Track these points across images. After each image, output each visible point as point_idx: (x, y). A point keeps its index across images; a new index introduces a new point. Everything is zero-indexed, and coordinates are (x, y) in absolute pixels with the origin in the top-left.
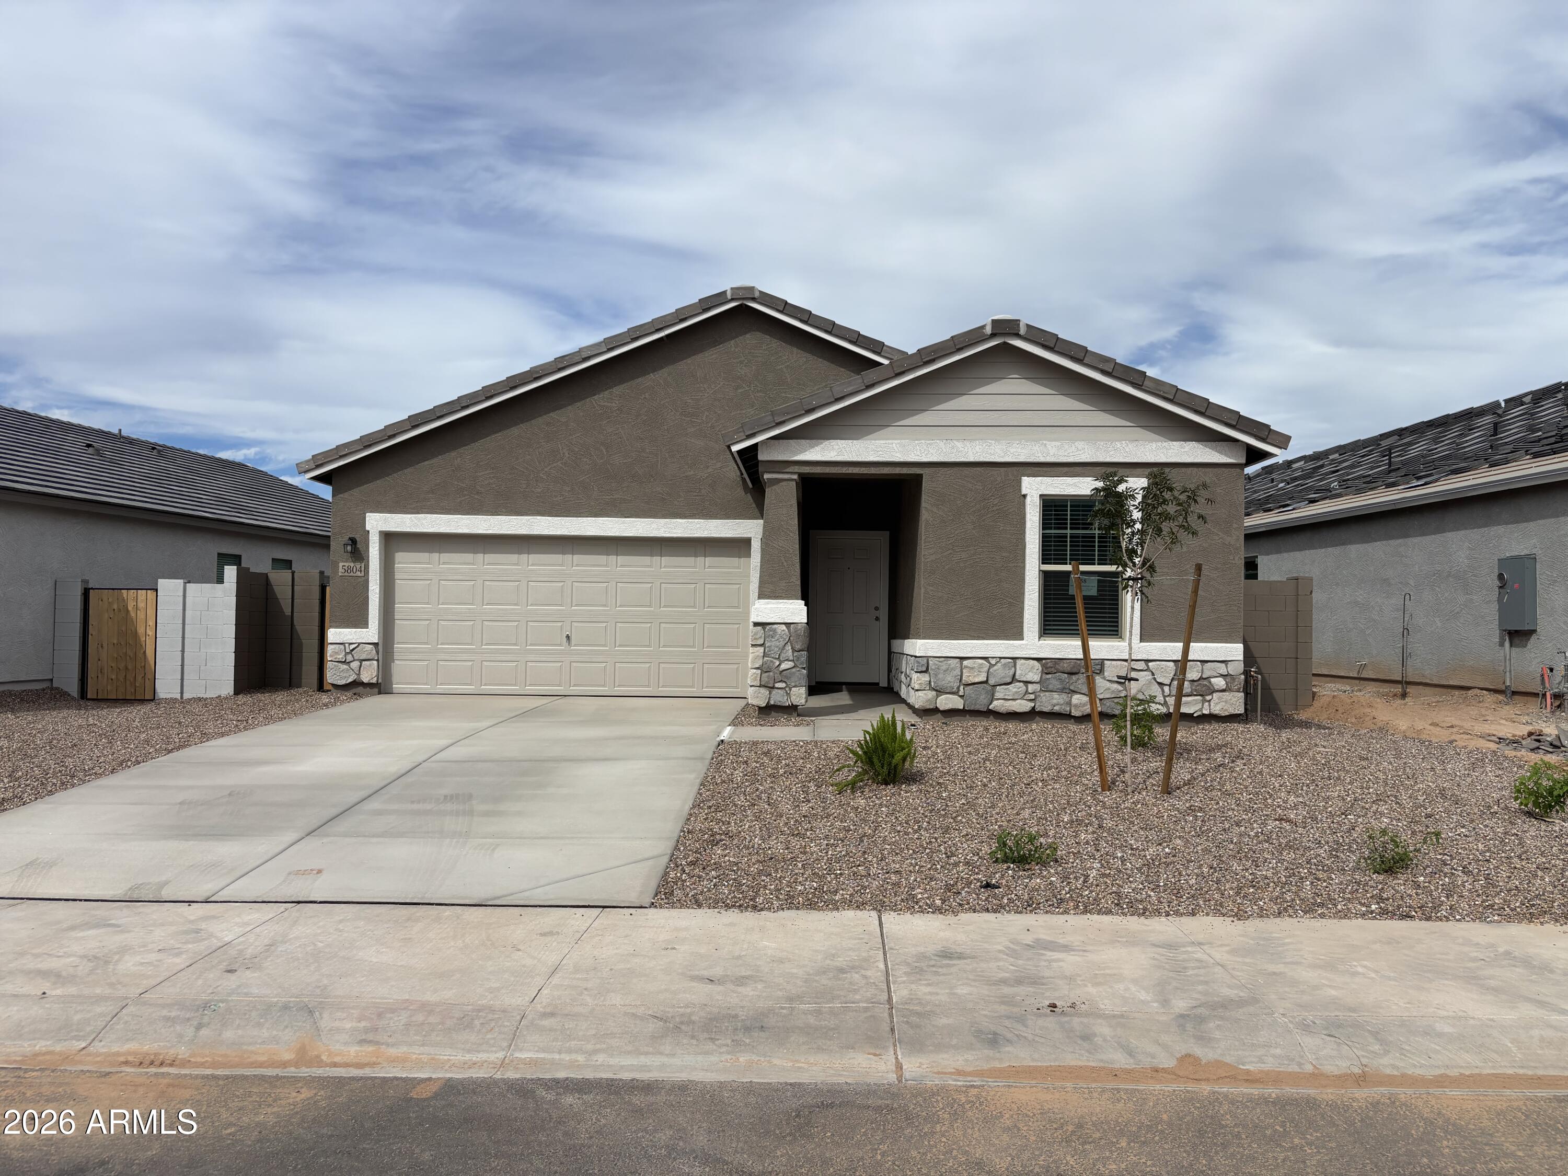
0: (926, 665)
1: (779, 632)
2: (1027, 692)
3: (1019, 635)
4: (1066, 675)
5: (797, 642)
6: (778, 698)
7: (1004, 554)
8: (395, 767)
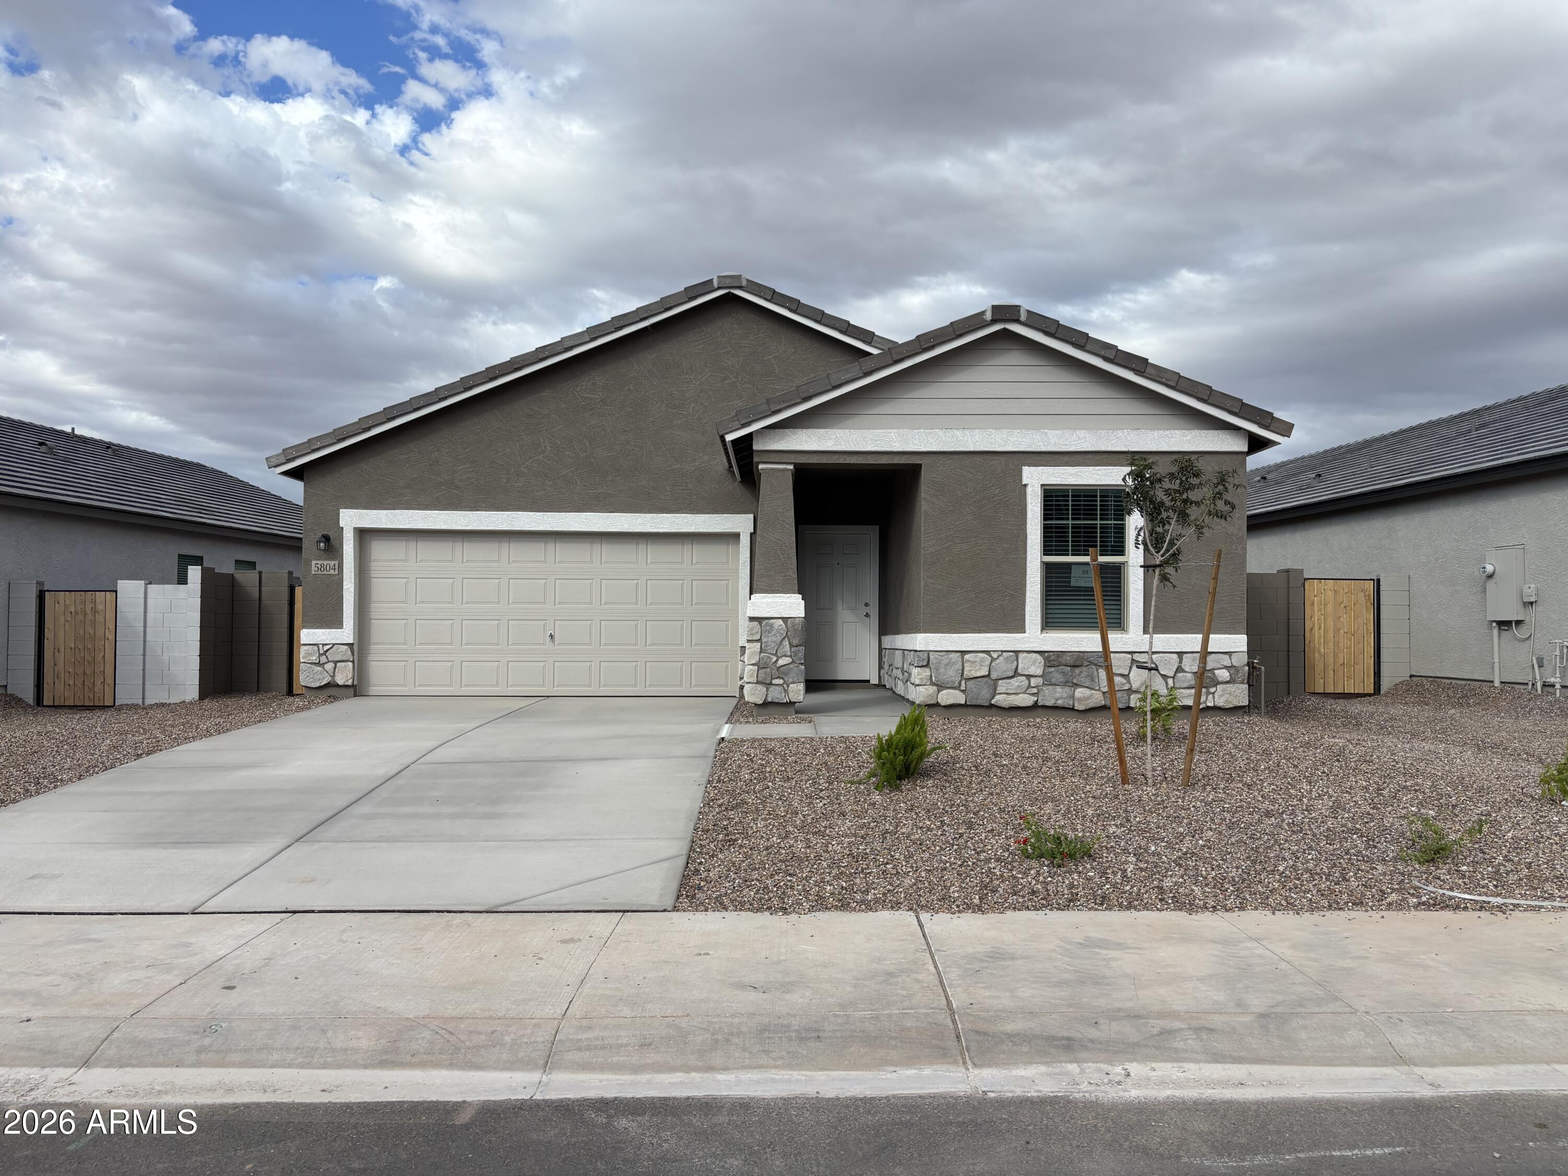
0: (927, 660)
1: (776, 627)
2: (1029, 686)
3: (1021, 628)
4: (1069, 668)
5: (794, 637)
6: (775, 694)
7: (1006, 546)
8: (383, 771)
